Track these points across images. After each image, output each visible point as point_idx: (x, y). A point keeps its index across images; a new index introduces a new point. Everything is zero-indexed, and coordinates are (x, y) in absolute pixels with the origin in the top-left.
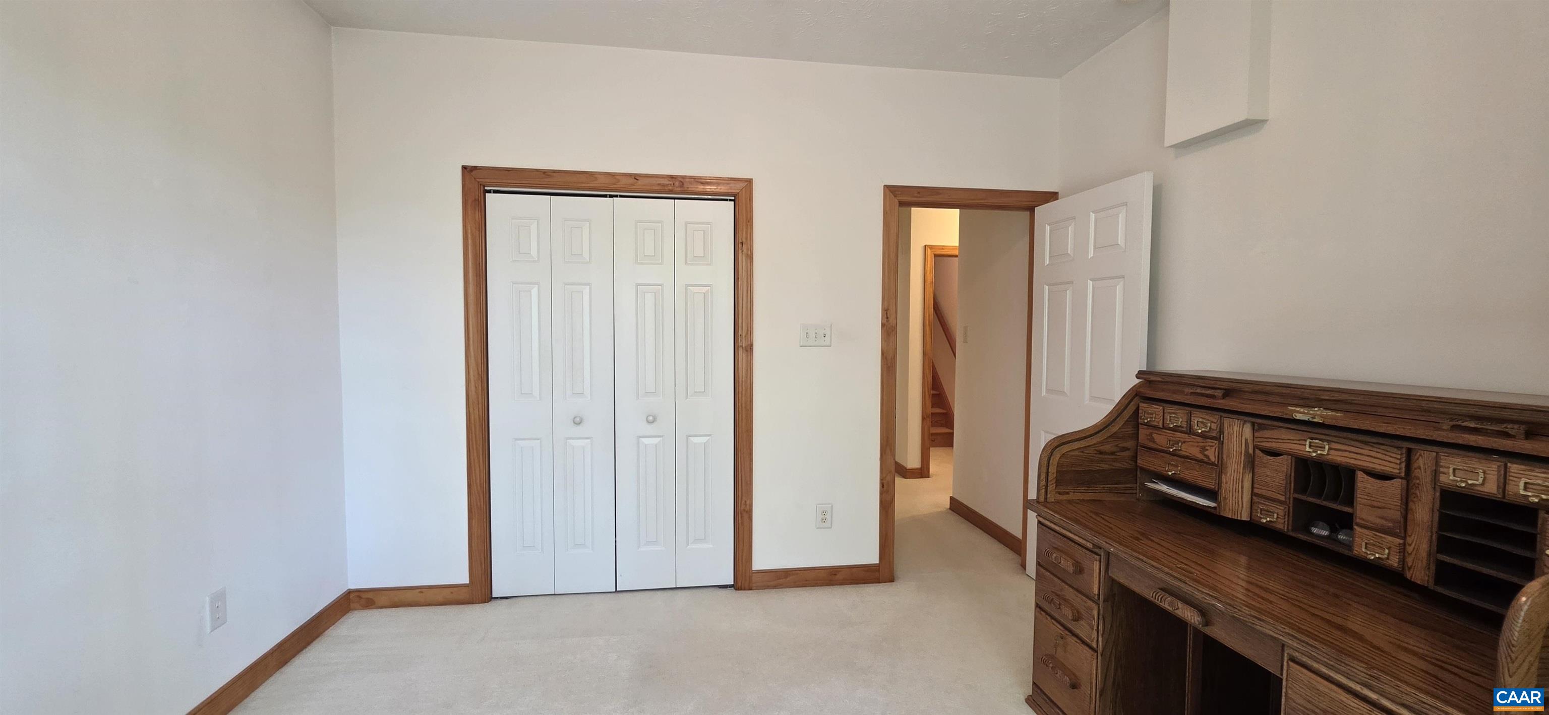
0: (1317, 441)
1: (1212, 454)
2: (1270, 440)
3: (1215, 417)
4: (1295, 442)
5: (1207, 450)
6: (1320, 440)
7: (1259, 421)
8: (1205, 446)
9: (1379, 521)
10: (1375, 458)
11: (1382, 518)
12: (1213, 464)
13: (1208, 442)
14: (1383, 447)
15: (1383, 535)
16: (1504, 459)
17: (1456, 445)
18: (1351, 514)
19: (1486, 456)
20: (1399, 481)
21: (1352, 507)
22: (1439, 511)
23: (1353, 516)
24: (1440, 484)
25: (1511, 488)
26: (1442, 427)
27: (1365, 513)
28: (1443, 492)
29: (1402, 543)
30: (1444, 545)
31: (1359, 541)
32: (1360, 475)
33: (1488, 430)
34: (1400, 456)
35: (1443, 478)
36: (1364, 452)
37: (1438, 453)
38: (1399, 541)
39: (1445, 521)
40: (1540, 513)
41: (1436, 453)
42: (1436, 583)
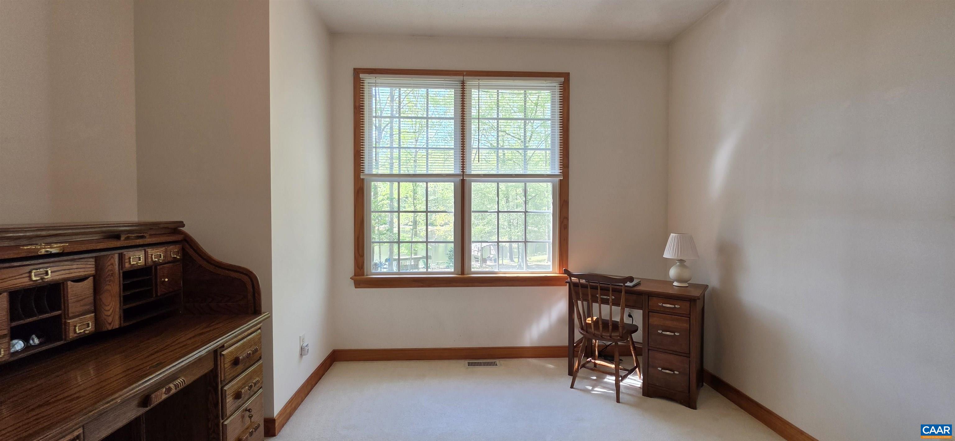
0: (40, 270)
4: (18, 276)
6: (44, 268)
9: (82, 308)
10: (79, 268)
11: (85, 305)
14: (83, 260)
15: (83, 317)
16: (146, 248)
17: (133, 244)
18: (59, 316)
19: (140, 248)
20: (92, 278)
21: (60, 309)
22: (123, 284)
23: (63, 315)
24: (125, 270)
25: (150, 260)
26: (122, 238)
27: (73, 307)
28: (124, 273)
29: (95, 315)
30: (126, 299)
31: (72, 328)
32: (69, 283)
33: (137, 236)
34: (92, 262)
35: (127, 265)
36: (74, 267)
37: (121, 253)
38: (93, 314)
39: (126, 287)
40: (153, 267)
41: (119, 254)
42: (124, 321)
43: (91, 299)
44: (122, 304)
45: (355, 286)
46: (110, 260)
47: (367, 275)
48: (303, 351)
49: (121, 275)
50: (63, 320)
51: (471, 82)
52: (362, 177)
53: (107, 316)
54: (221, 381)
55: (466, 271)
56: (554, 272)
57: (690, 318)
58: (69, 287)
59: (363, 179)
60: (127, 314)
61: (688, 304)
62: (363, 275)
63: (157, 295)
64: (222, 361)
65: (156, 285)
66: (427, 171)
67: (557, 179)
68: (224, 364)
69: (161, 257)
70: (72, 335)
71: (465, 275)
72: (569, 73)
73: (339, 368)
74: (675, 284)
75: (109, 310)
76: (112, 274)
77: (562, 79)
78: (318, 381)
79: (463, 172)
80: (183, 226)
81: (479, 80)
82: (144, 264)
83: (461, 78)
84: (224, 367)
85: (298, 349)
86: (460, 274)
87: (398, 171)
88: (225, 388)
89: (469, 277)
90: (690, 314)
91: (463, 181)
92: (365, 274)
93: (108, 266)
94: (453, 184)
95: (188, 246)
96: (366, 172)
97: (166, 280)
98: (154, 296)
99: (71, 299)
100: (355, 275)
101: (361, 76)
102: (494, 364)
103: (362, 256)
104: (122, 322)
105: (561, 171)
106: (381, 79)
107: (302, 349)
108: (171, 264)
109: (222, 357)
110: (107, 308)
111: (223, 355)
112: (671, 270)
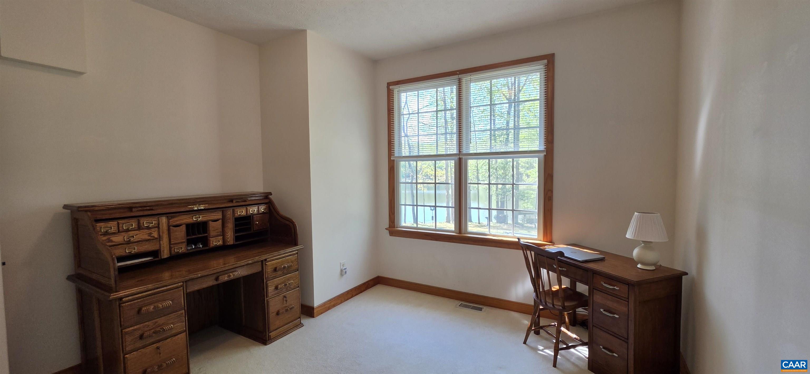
0: (197, 216)
1: (155, 235)
2: (177, 221)
3: (156, 218)
4: (188, 219)
5: (153, 233)
6: (198, 215)
7: (169, 215)
8: (151, 232)
9: (216, 234)
10: (215, 216)
11: (218, 232)
12: (156, 238)
13: (153, 230)
14: (217, 212)
15: (217, 237)
16: (247, 206)
17: (239, 205)
18: (207, 236)
19: (244, 207)
20: (221, 220)
21: (207, 233)
22: (235, 224)
23: (208, 236)
24: (235, 217)
25: (249, 212)
26: (234, 202)
27: (212, 233)
28: (235, 218)
29: (223, 237)
30: (236, 231)
31: (212, 242)
32: (210, 222)
33: (242, 201)
34: (221, 213)
35: (236, 215)
36: (212, 215)
37: (234, 209)
38: (222, 237)
39: (236, 225)
40: (252, 216)
41: (233, 209)
42: (236, 242)
43: (221, 230)
44: (234, 233)
45: (390, 235)
46: (228, 212)
47: (397, 228)
48: (343, 272)
49: (234, 219)
50: (208, 238)
51: (465, 78)
52: (392, 159)
53: (227, 238)
54: (266, 278)
55: (463, 231)
56: (540, 239)
57: (628, 302)
58: (210, 224)
59: (393, 160)
60: (237, 238)
61: (626, 287)
62: (394, 227)
63: (253, 230)
64: (266, 267)
65: (253, 225)
66: (437, 153)
67: (542, 155)
68: (267, 269)
69: (255, 211)
70: (212, 245)
71: (462, 234)
72: (554, 53)
73: (379, 288)
74: (639, 266)
75: (228, 236)
76: (229, 219)
77: (545, 61)
78: (359, 294)
79: (460, 152)
80: (271, 194)
81: (471, 75)
82: (245, 214)
83: (456, 77)
84: (267, 271)
85: (339, 270)
86: (458, 233)
87: (417, 154)
88: (268, 282)
89: (466, 236)
90: (628, 298)
91: (460, 159)
92: (396, 227)
93: (228, 215)
94: (454, 161)
95: (271, 206)
96: (396, 154)
97: (257, 223)
98: (252, 230)
99: (211, 229)
100: (389, 227)
101: (391, 87)
102: (480, 309)
103: (394, 214)
104: (235, 242)
105: (545, 147)
106: (403, 87)
107: (342, 271)
108: (262, 215)
109: (266, 266)
110: (227, 235)
111: (267, 265)
112: (635, 249)
